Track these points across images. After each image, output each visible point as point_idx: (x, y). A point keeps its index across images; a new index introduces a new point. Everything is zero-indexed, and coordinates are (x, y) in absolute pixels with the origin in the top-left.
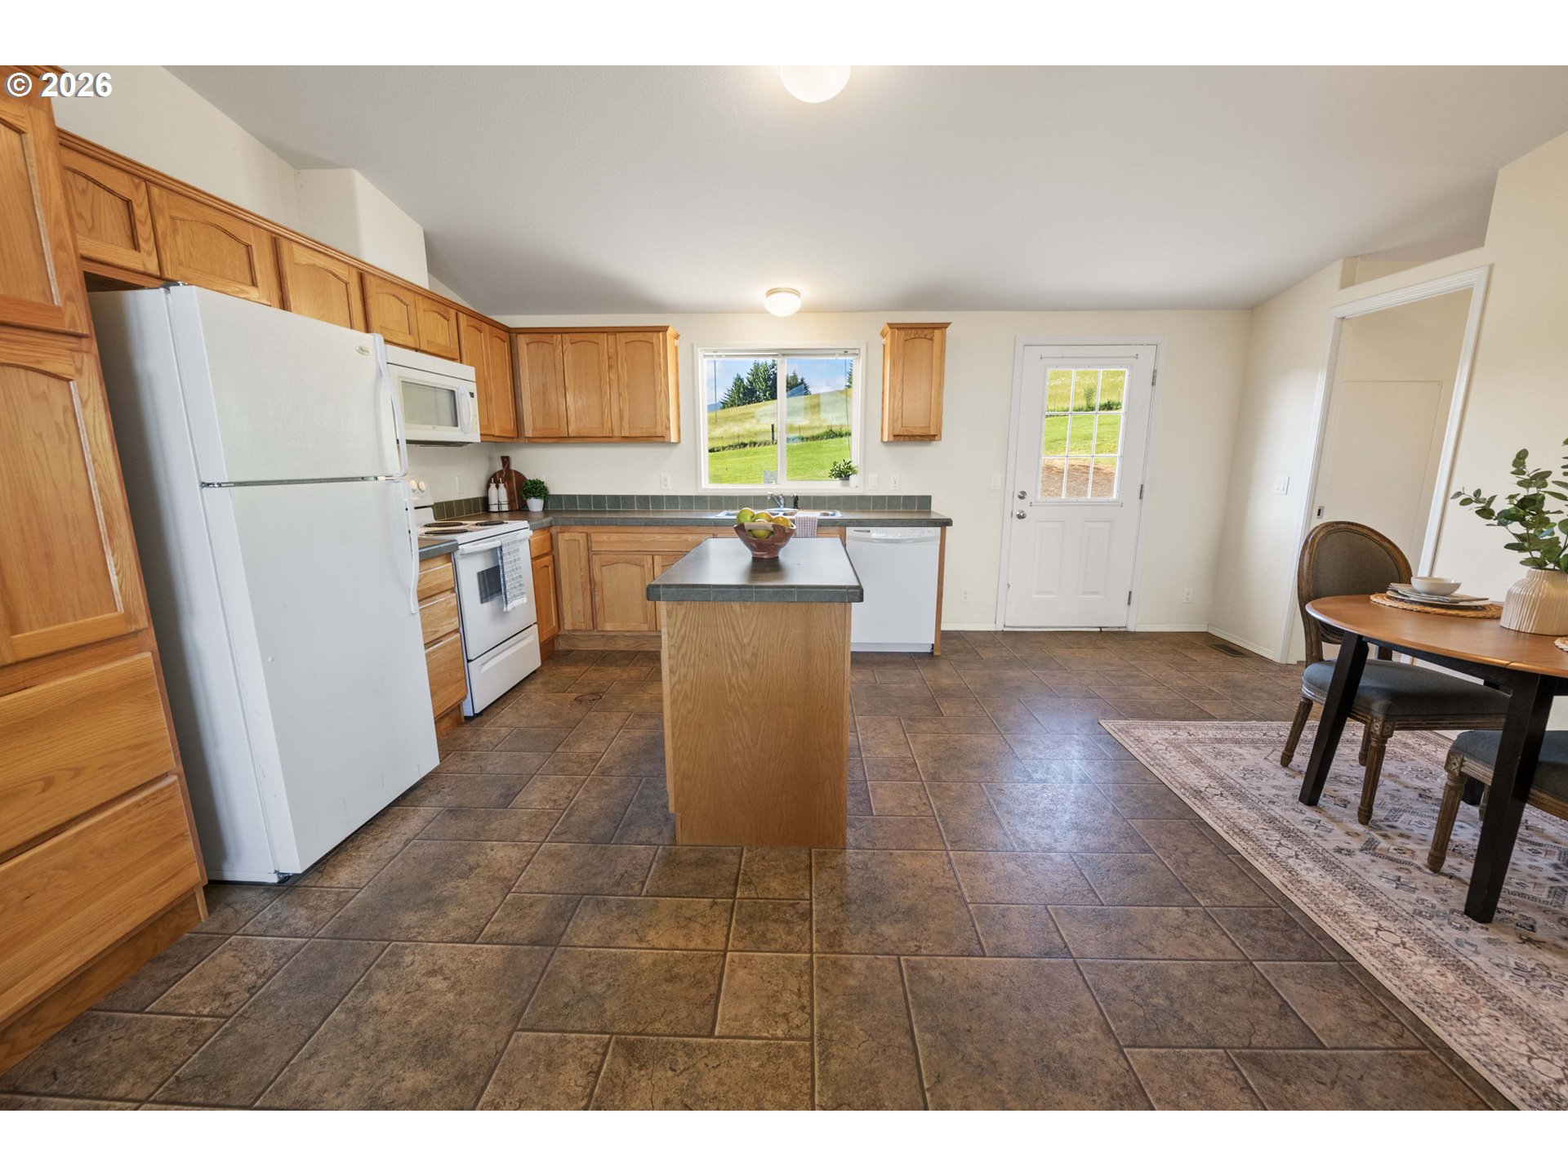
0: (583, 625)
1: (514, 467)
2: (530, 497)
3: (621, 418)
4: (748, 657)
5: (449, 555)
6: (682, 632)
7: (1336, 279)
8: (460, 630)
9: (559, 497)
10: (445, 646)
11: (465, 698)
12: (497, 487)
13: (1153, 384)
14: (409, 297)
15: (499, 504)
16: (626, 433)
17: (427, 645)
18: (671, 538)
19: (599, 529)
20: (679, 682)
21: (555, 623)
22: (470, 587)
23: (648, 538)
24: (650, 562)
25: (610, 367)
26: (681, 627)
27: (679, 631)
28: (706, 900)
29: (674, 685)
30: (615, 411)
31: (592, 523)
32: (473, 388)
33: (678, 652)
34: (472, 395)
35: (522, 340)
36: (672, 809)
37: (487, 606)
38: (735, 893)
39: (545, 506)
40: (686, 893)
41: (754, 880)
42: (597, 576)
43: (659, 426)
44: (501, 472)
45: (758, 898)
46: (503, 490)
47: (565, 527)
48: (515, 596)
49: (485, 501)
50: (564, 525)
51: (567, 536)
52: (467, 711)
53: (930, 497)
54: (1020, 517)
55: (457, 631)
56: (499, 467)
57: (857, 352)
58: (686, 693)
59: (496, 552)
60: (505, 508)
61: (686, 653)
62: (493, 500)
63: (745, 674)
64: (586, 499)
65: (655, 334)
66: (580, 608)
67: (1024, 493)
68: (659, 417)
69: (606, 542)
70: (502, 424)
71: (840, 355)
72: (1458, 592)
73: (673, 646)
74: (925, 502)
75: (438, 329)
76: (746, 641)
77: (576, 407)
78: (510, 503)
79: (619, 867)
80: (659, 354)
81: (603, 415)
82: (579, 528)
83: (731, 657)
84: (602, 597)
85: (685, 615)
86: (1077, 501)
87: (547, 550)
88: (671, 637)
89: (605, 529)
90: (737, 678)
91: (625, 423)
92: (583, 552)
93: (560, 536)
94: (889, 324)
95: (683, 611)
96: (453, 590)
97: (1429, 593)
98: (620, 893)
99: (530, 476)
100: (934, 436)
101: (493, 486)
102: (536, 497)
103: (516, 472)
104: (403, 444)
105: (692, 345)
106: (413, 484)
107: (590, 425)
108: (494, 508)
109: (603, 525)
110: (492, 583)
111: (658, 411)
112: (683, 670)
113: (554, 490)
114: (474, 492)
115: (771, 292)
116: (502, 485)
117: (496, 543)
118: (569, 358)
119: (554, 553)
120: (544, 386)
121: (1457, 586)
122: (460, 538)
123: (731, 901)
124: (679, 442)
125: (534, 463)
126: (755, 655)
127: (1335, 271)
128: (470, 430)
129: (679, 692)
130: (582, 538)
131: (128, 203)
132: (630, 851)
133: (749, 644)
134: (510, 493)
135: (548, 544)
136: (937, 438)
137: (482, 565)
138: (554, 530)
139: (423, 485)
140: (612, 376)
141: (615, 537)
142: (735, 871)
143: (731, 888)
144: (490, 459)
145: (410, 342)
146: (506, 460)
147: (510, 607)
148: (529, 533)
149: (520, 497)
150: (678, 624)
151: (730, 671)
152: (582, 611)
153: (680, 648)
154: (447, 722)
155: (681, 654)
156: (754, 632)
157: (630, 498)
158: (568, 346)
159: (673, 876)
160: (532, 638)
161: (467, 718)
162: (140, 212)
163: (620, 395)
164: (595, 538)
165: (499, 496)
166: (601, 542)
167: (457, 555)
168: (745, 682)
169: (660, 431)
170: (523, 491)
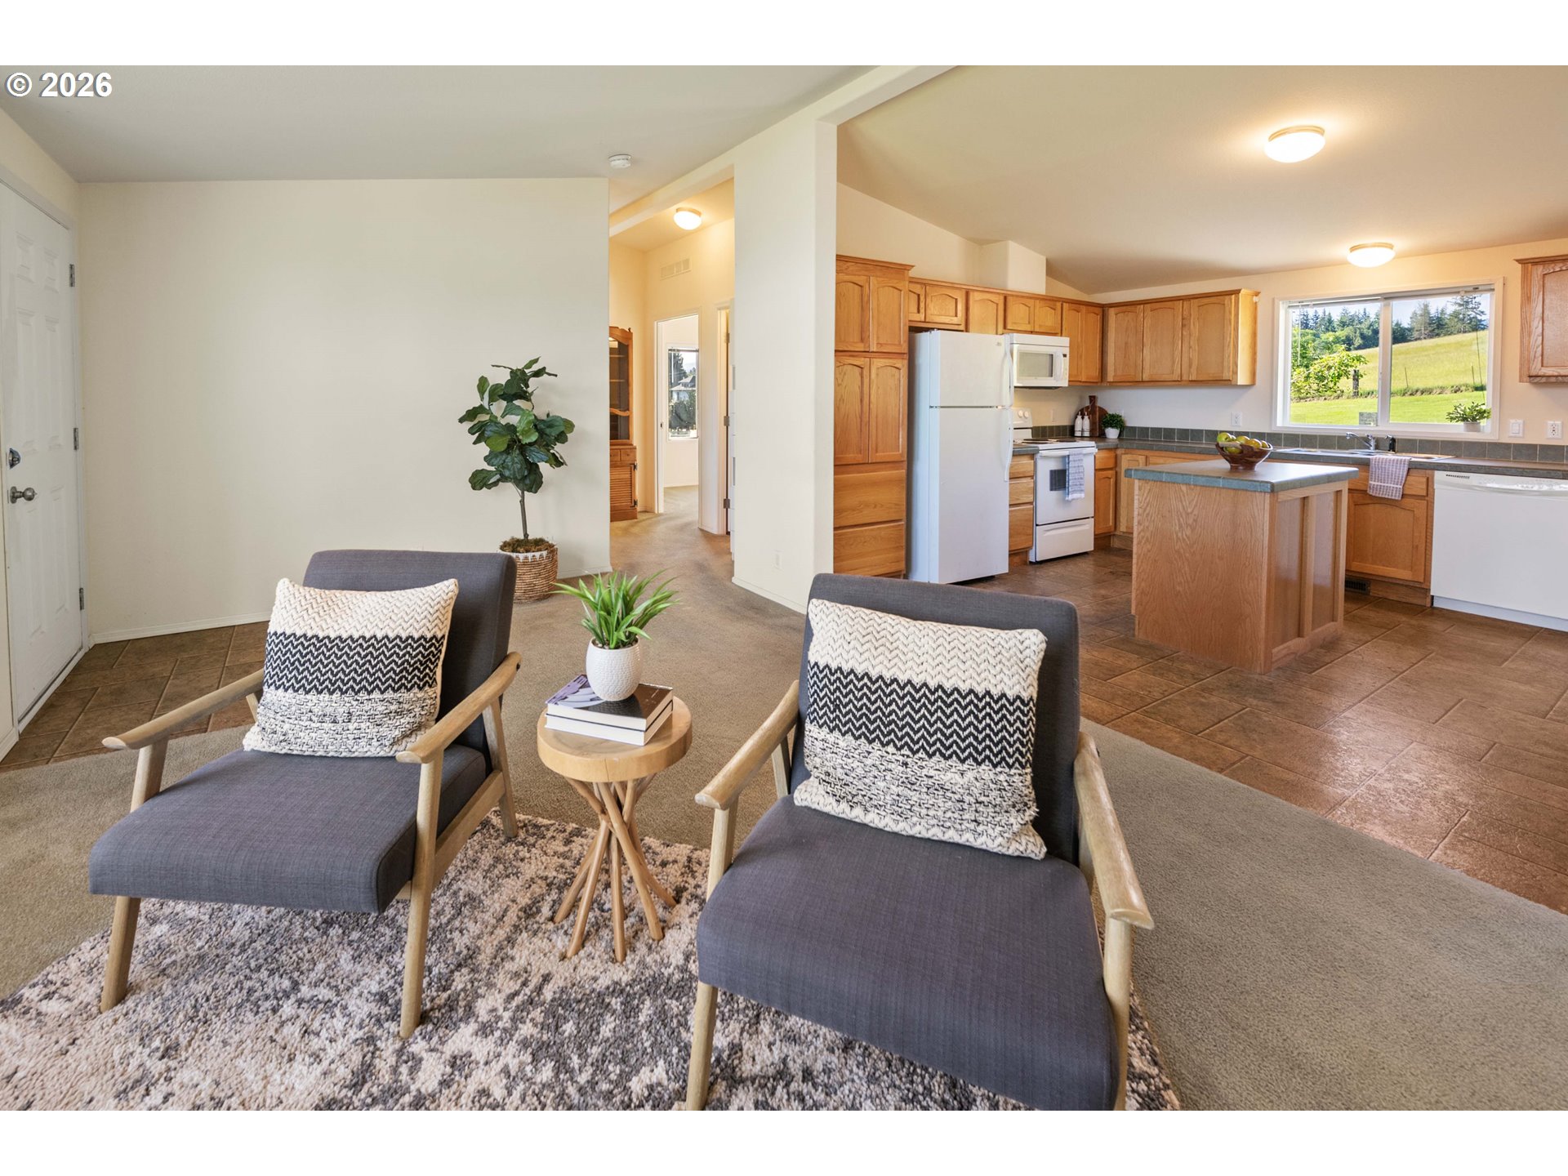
1: (1099, 404)
2: (1107, 427)
3: (1190, 366)
4: (1190, 521)
5: (1032, 455)
6: (1148, 500)
8: (1033, 503)
9: (1134, 429)
10: (1023, 510)
11: (1030, 548)
12: (1083, 418)
14: (1031, 303)
15: (1083, 431)
16: (1193, 378)
17: (1011, 505)
19: (1157, 453)
20: (1143, 530)
21: (1111, 523)
22: (1044, 480)
25: (1183, 326)
26: (1147, 497)
27: (1145, 499)
28: (1136, 656)
29: (1140, 532)
30: (1185, 360)
31: (1151, 448)
32: (1067, 351)
33: (1144, 512)
34: (1065, 356)
35: (1112, 312)
36: (1133, 612)
37: (1054, 493)
38: (1158, 660)
39: (1120, 435)
40: (1126, 650)
41: (1176, 661)
43: (1226, 371)
44: (1088, 407)
46: (1087, 421)
47: (1128, 450)
48: (1074, 491)
49: (1072, 428)
50: (1128, 448)
51: (1129, 457)
52: (1032, 558)
55: (1031, 503)
56: (1087, 404)
57: (1491, 287)
58: (1147, 539)
59: (1065, 459)
60: (1087, 434)
61: (1149, 513)
62: (1078, 428)
63: (1188, 532)
64: (1157, 431)
65: (1227, 297)
68: (1225, 364)
70: (1090, 372)
73: (1141, 508)
75: (1048, 318)
76: (1189, 510)
77: (1152, 360)
78: (1092, 431)
79: (1092, 633)
80: (1230, 313)
81: (1174, 362)
82: (1141, 452)
83: (1179, 520)
85: (1150, 490)
87: (1111, 465)
88: (1140, 502)
90: (1182, 534)
91: (1194, 370)
93: (1123, 456)
94: (1518, 260)
95: (1149, 488)
96: (1032, 477)
99: (1111, 412)
101: (1079, 417)
102: (1113, 427)
103: (1100, 408)
104: (1012, 388)
105: (1273, 299)
106: (1021, 413)
107: (1163, 372)
108: (1078, 434)
109: (1165, 451)
110: (1059, 480)
111: (1226, 360)
112: (1147, 524)
113: (1130, 423)
114: (1064, 421)
115: (1353, 249)
116: (1086, 417)
117: (1066, 453)
118: (1148, 322)
119: (1118, 469)
120: (1126, 343)
122: (1041, 446)
123: (1152, 661)
124: (1253, 384)
125: (1115, 402)
126: (1195, 521)
128: (1061, 379)
129: (1143, 537)
130: (1141, 459)
131: (919, 295)
132: (1103, 631)
133: (1191, 513)
134: (1092, 424)
135: (1113, 460)
137: (1055, 466)
138: (1119, 452)
139: (1027, 414)
140: (1185, 333)
142: (1166, 655)
144: (1081, 398)
145: (1029, 328)
146: (1093, 399)
147: (1070, 497)
148: (1095, 450)
149: (1100, 427)
150: (1146, 495)
151: (1178, 529)
154: (1017, 559)
156: (1196, 506)
157: (1200, 432)
158: (1148, 313)
159: (1123, 644)
160: (1088, 527)
161: (1031, 562)
162: (922, 298)
163: (1190, 347)
164: (1154, 459)
165: (1083, 425)
167: (1038, 456)
168: (1188, 538)
169: (1226, 375)
170: (1102, 422)
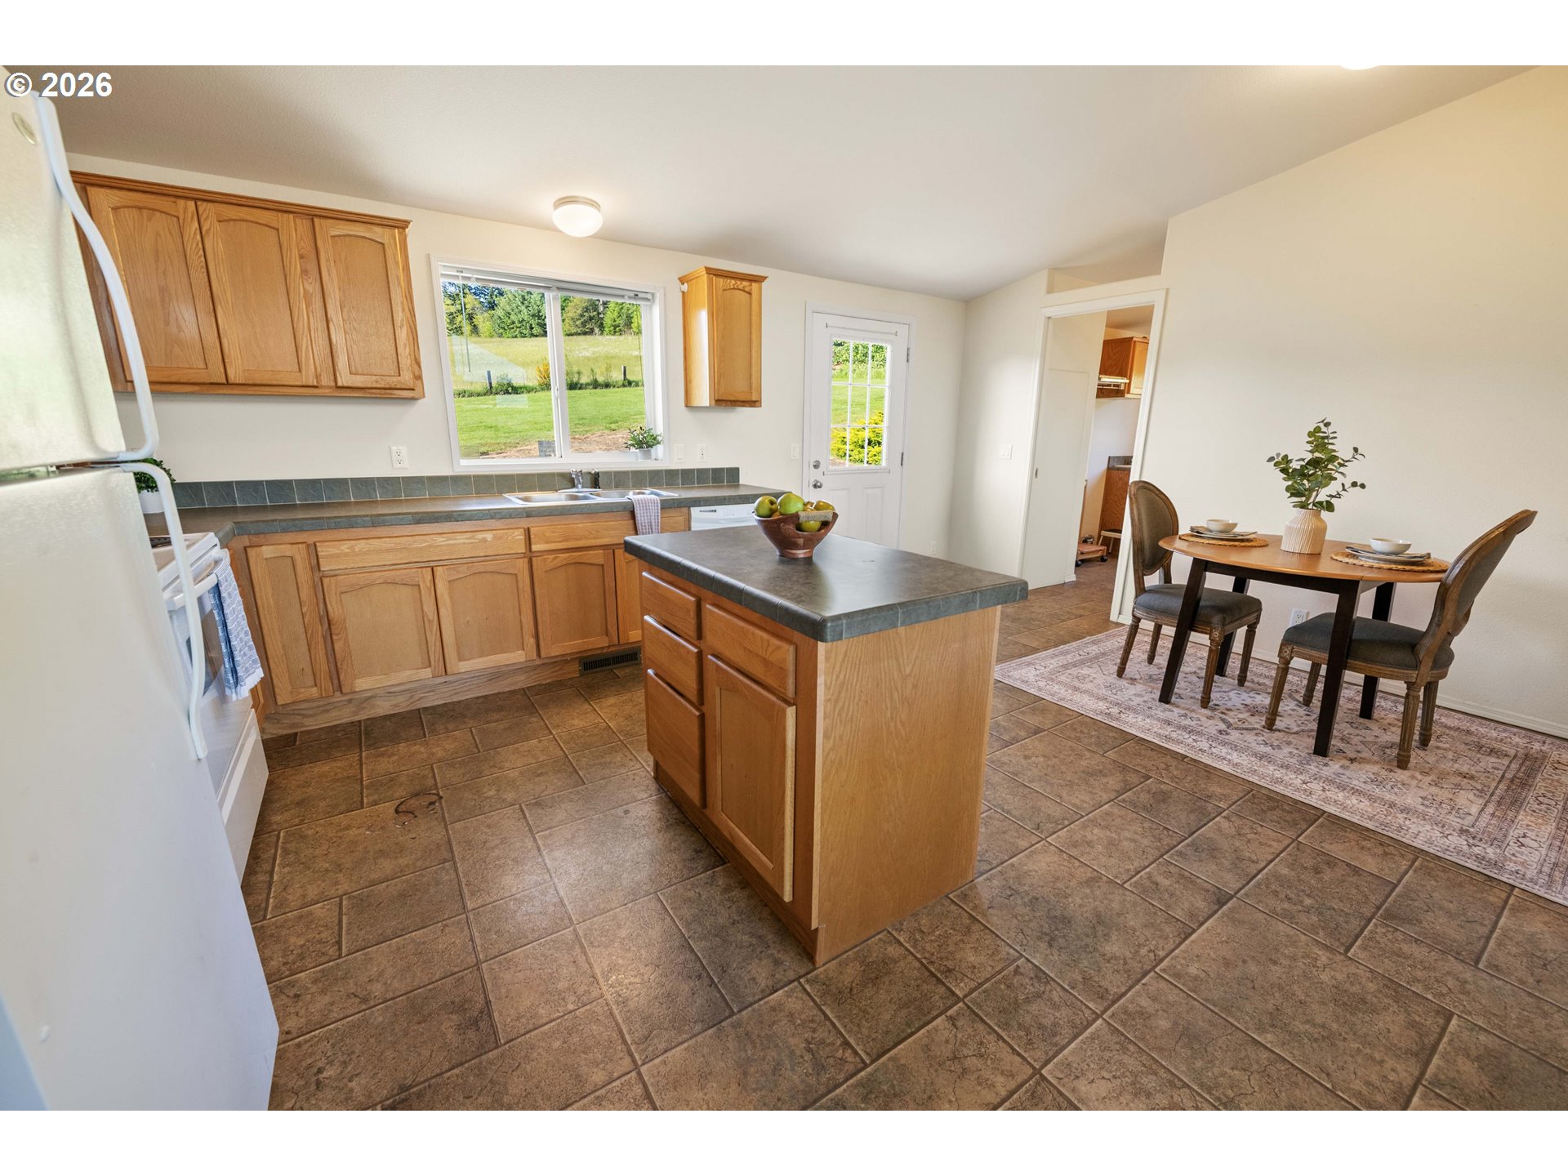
0: (315, 690)
3: (334, 356)
4: (909, 690)
6: (841, 677)
7: (1044, 286)
13: (908, 361)
16: (344, 381)
18: (461, 539)
19: (332, 534)
20: (833, 747)
23: (419, 543)
24: (429, 577)
25: (304, 271)
26: (840, 671)
27: (838, 677)
28: (939, 1020)
29: (828, 753)
31: (320, 525)
33: (835, 706)
38: (953, 993)
40: (908, 1025)
41: (950, 964)
42: (335, 611)
45: (981, 985)
47: (261, 536)
50: (258, 534)
51: (267, 551)
53: (738, 469)
54: (815, 486)
57: (649, 296)
58: (840, 761)
61: (844, 705)
63: (904, 713)
65: (388, 230)
66: (304, 663)
67: (818, 462)
68: (402, 359)
69: (346, 555)
71: (629, 297)
72: (1237, 530)
73: (829, 700)
74: (733, 473)
76: (908, 670)
79: (792, 1041)
80: (396, 261)
81: (297, 350)
82: (289, 537)
83: (891, 697)
84: (346, 641)
85: (846, 653)
86: (836, 470)
88: (828, 688)
89: (343, 534)
90: (896, 723)
91: (343, 365)
92: (304, 575)
93: (252, 552)
94: (707, 268)
95: (844, 649)
97: (1221, 532)
98: (841, 1077)
100: (755, 402)
105: (428, 256)
107: (278, 367)
109: (338, 527)
111: (401, 349)
112: (839, 730)
115: (563, 201)
118: (215, 245)
120: (164, 289)
121: (1235, 525)
123: (961, 1004)
126: (915, 687)
127: (1042, 280)
130: (300, 554)
132: (773, 1009)
133: (910, 675)
136: (757, 404)
138: (237, 545)
141: (361, 545)
142: (917, 965)
143: (941, 990)
148: (222, 553)
150: (837, 669)
151: (889, 715)
152: (308, 670)
153: (836, 702)
155: (837, 709)
156: (917, 657)
158: (211, 225)
159: (865, 1012)
160: (254, 733)
163: (328, 320)
164: (323, 551)
166: (338, 556)
168: (904, 725)
169: (406, 379)
